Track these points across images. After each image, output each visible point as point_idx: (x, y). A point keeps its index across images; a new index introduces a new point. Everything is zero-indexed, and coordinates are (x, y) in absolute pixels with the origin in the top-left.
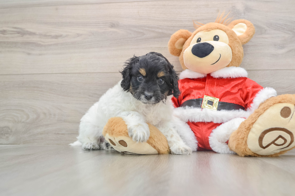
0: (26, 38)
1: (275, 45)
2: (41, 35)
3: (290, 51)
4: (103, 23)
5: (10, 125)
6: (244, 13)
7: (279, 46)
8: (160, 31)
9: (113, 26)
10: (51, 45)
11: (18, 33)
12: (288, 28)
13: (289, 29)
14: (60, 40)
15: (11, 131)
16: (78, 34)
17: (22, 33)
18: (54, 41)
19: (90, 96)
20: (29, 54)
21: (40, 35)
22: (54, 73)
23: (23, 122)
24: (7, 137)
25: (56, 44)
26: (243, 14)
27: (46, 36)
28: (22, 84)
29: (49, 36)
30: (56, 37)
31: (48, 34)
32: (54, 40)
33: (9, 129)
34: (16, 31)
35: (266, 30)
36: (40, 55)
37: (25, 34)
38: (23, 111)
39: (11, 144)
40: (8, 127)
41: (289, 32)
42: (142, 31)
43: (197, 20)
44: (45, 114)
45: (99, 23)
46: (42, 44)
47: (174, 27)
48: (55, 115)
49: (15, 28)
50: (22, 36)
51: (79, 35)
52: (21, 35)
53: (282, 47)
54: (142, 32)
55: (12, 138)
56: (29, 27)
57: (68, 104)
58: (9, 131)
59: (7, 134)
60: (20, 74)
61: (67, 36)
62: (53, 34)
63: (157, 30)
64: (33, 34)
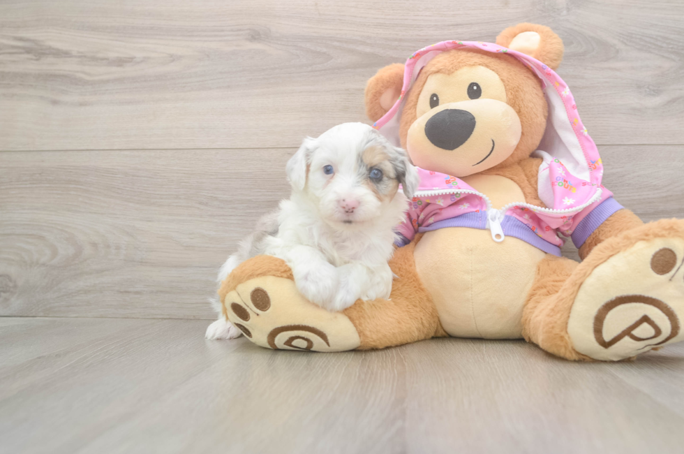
0: (48, 65)
1: (639, 87)
2: (83, 58)
3: (674, 101)
4: (232, 30)
5: (12, 270)
6: (568, 9)
7: (648, 88)
8: (368, 50)
9: (255, 36)
10: (108, 81)
11: (28, 51)
12: (670, 46)
13: (672, 48)
14: (129, 71)
15: (15, 286)
16: (171, 56)
17: (38, 51)
18: (116, 71)
19: (201, 203)
20: (55, 102)
21: (80, 57)
22: (116, 148)
23: (43, 264)
24: (6, 300)
25: (120, 80)
26: (565, 12)
27: (94, 59)
28: (40, 174)
29: (102, 59)
30: (120, 62)
31: (100, 55)
32: (114, 69)
33: (10, 280)
34: (23, 48)
35: (617, 51)
36: (81, 104)
37: (44, 54)
38: (41, 238)
39: (15, 316)
40: (8, 277)
41: (673, 56)
42: (324, 50)
43: (457, 25)
44: (95, 245)
45: (222, 31)
46: (87, 78)
47: (400, 40)
48: (118, 248)
49: (21, 39)
50: (37, 60)
51: (173, 58)
52: (34, 58)
53: (656, 91)
54: (324, 53)
55: (16, 303)
56: (52, 38)
57: (149, 221)
58: (11, 284)
59: (4, 292)
60: (33, 151)
61: (145, 60)
62: (112, 55)
63: (360, 48)
64: (65, 54)
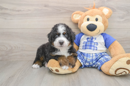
0: (3, 11)
2: (11, 10)
4: (41, 5)
8: (68, 9)
9: (46, 6)
20: (5, 19)
27: (13, 10)
29: (15, 10)
30: (18, 11)
31: (14, 9)
32: (17, 12)
45: (39, 5)
46: (12, 14)
54: (59, 10)
61: (23, 10)
62: (17, 9)
63: (66, 9)
64: (7, 9)
